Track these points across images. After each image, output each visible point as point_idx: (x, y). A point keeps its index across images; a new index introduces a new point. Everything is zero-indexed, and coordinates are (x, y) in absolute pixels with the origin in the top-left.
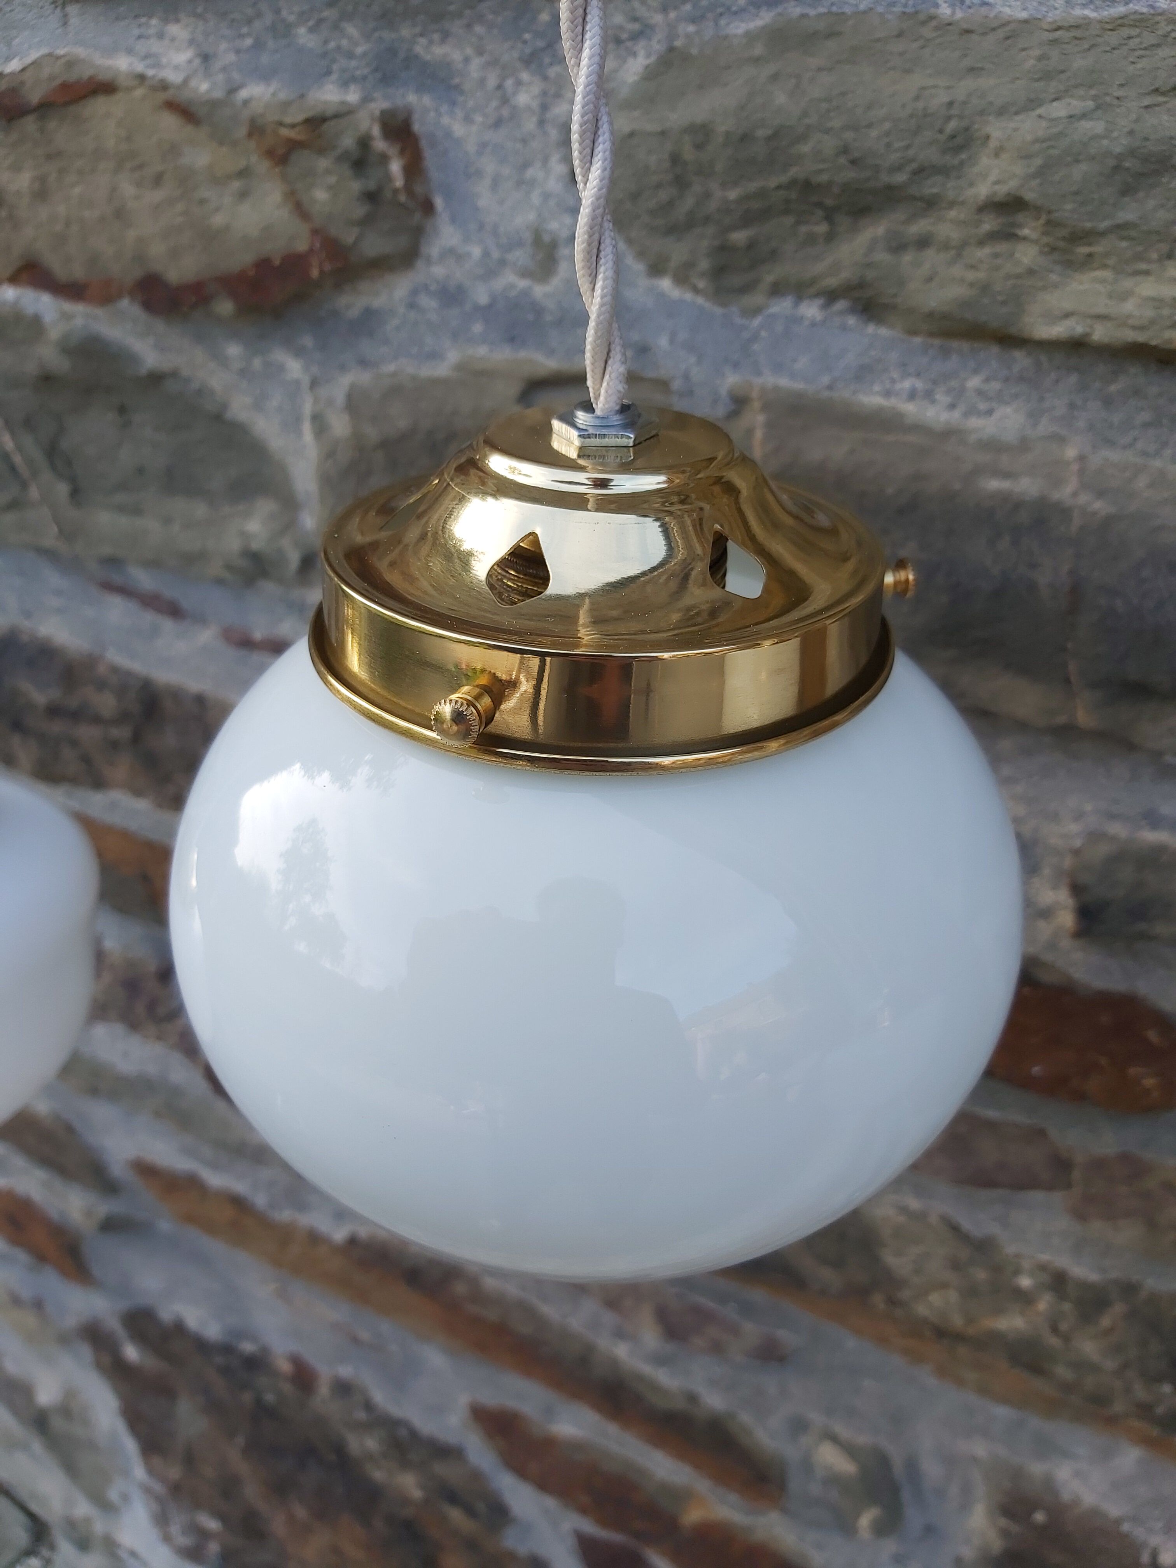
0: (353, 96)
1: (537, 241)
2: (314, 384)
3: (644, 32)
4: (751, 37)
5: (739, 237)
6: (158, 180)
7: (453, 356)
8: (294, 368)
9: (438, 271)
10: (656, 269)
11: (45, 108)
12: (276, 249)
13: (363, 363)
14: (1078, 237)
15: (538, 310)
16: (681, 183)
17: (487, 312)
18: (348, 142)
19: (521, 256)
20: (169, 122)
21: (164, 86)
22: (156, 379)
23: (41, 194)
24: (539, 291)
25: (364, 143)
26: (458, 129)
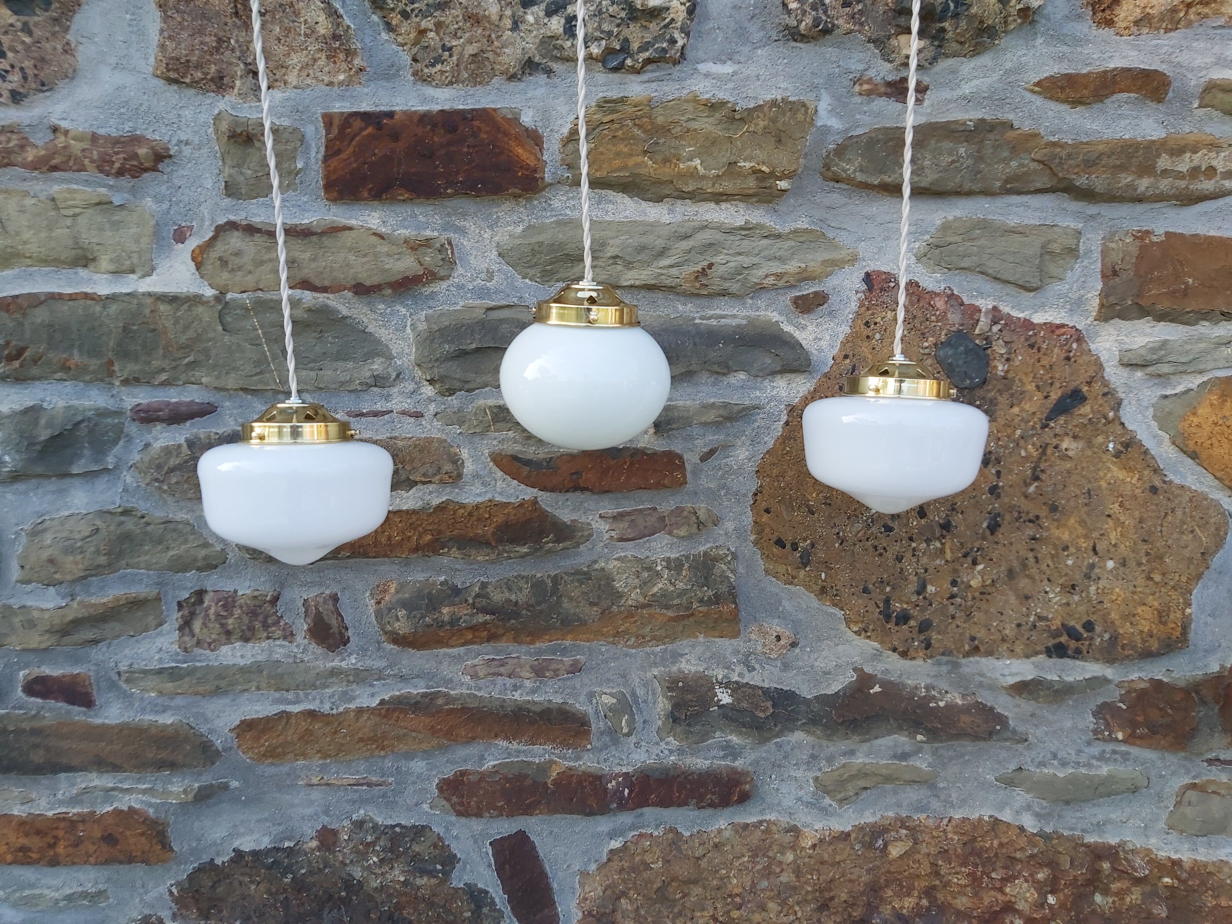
0: (436, 234)
1: (488, 271)
2: (411, 314)
3: (523, 221)
4: (551, 223)
5: (549, 268)
6: (365, 256)
7: (462, 303)
8: (403, 311)
9: (456, 280)
10: (524, 277)
11: (323, 233)
12: (410, 274)
13: (430, 308)
14: (630, 263)
15: (488, 289)
16: (534, 255)
17: (472, 291)
18: (438, 245)
19: (483, 276)
20: (374, 238)
21: (370, 229)
22: (345, 318)
23: (314, 260)
24: (488, 284)
25: (442, 246)
26: (465, 243)
